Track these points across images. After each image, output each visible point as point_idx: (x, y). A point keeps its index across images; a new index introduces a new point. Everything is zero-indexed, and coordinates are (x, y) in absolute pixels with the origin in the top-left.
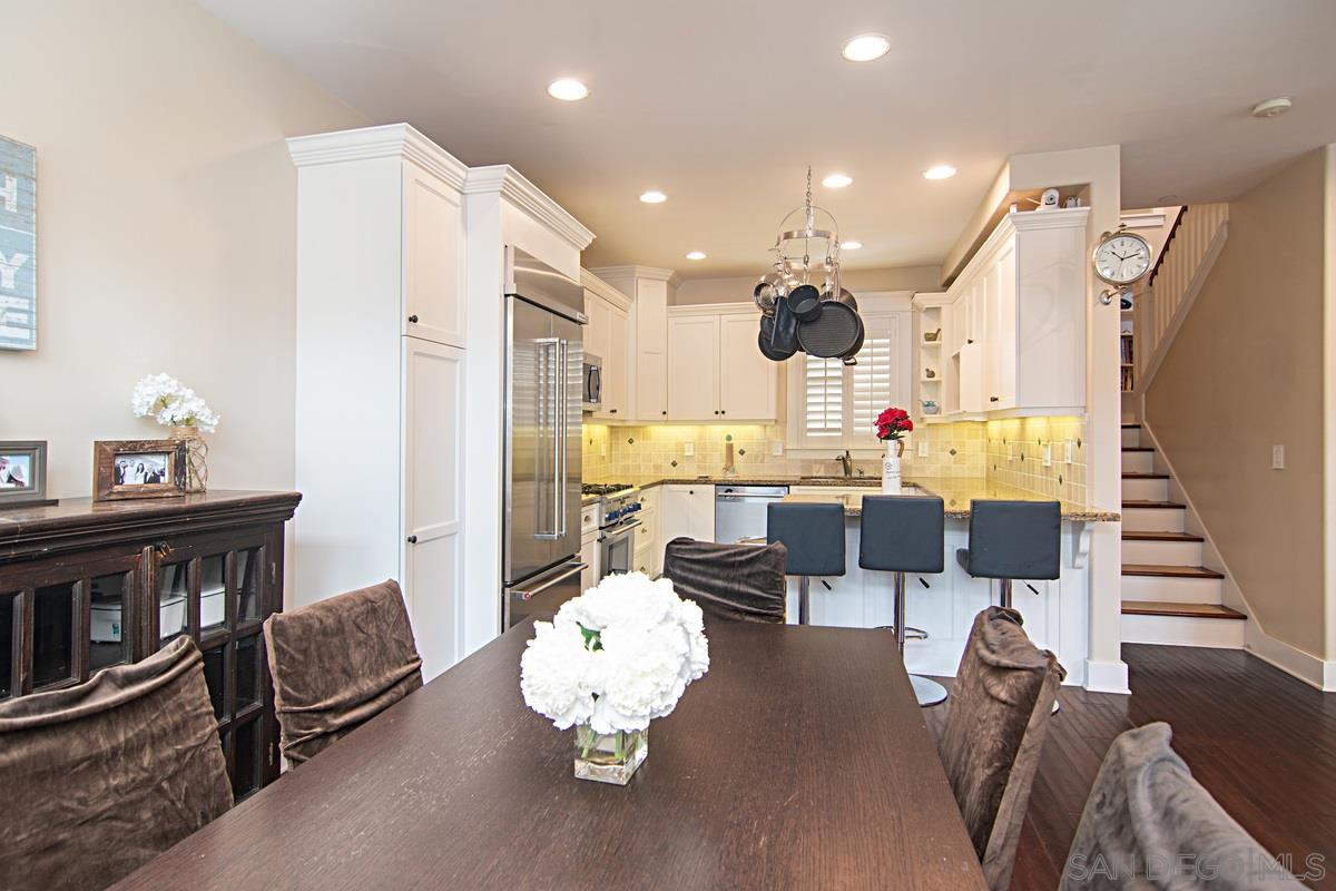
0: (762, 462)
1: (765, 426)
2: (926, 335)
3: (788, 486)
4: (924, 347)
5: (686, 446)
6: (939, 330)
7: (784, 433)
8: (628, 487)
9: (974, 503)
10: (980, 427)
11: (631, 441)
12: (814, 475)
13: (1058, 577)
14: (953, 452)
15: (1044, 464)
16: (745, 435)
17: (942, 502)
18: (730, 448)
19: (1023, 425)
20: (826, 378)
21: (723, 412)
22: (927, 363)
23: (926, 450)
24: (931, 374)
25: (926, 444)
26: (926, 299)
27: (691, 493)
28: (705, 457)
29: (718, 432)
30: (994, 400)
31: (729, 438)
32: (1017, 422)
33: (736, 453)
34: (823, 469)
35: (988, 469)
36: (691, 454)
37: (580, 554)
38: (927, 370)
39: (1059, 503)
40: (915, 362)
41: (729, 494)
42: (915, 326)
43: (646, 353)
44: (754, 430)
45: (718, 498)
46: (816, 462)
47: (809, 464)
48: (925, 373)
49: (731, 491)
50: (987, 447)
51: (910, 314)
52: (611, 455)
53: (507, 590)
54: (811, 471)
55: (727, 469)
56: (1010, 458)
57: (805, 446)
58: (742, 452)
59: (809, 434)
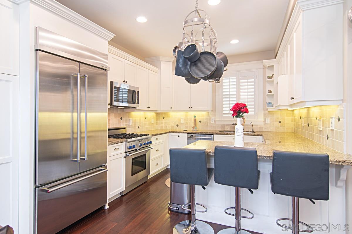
0: (207, 125)
1: (208, 112)
2: (268, 77)
3: (213, 135)
4: (268, 82)
5: (181, 119)
6: (273, 74)
7: (215, 115)
8: (147, 135)
9: (274, 153)
10: (291, 112)
11: (164, 118)
12: (226, 130)
13: (328, 200)
14: (280, 122)
15: (319, 129)
16: (201, 115)
17: (256, 152)
18: (195, 120)
19: (308, 111)
20: (230, 95)
21: (192, 108)
22: (269, 87)
23: (269, 121)
24: (270, 92)
25: (269, 119)
26: (268, 62)
27: (179, 136)
28: (187, 123)
29: (192, 114)
30: (292, 98)
31: (195, 117)
32: (306, 109)
33: (198, 122)
34: (229, 128)
35: (294, 128)
36: (183, 122)
37: (107, 164)
38: (269, 90)
39: (328, 156)
40: (264, 87)
41: (192, 137)
42: (264, 73)
43: (164, 87)
44: (204, 113)
45: (188, 138)
46: (227, 125)
47: (224, 126)
48: (268, 91)
49: (192, 136)
50: (294, 120)
51: (262, 69)
52: (157, 123)
53: (37, 189)
54: (225, 129)
55: (194, 128)
56: (303, 125)
57: (222, 119)
58: (200, 122)
59: (224, 115)
